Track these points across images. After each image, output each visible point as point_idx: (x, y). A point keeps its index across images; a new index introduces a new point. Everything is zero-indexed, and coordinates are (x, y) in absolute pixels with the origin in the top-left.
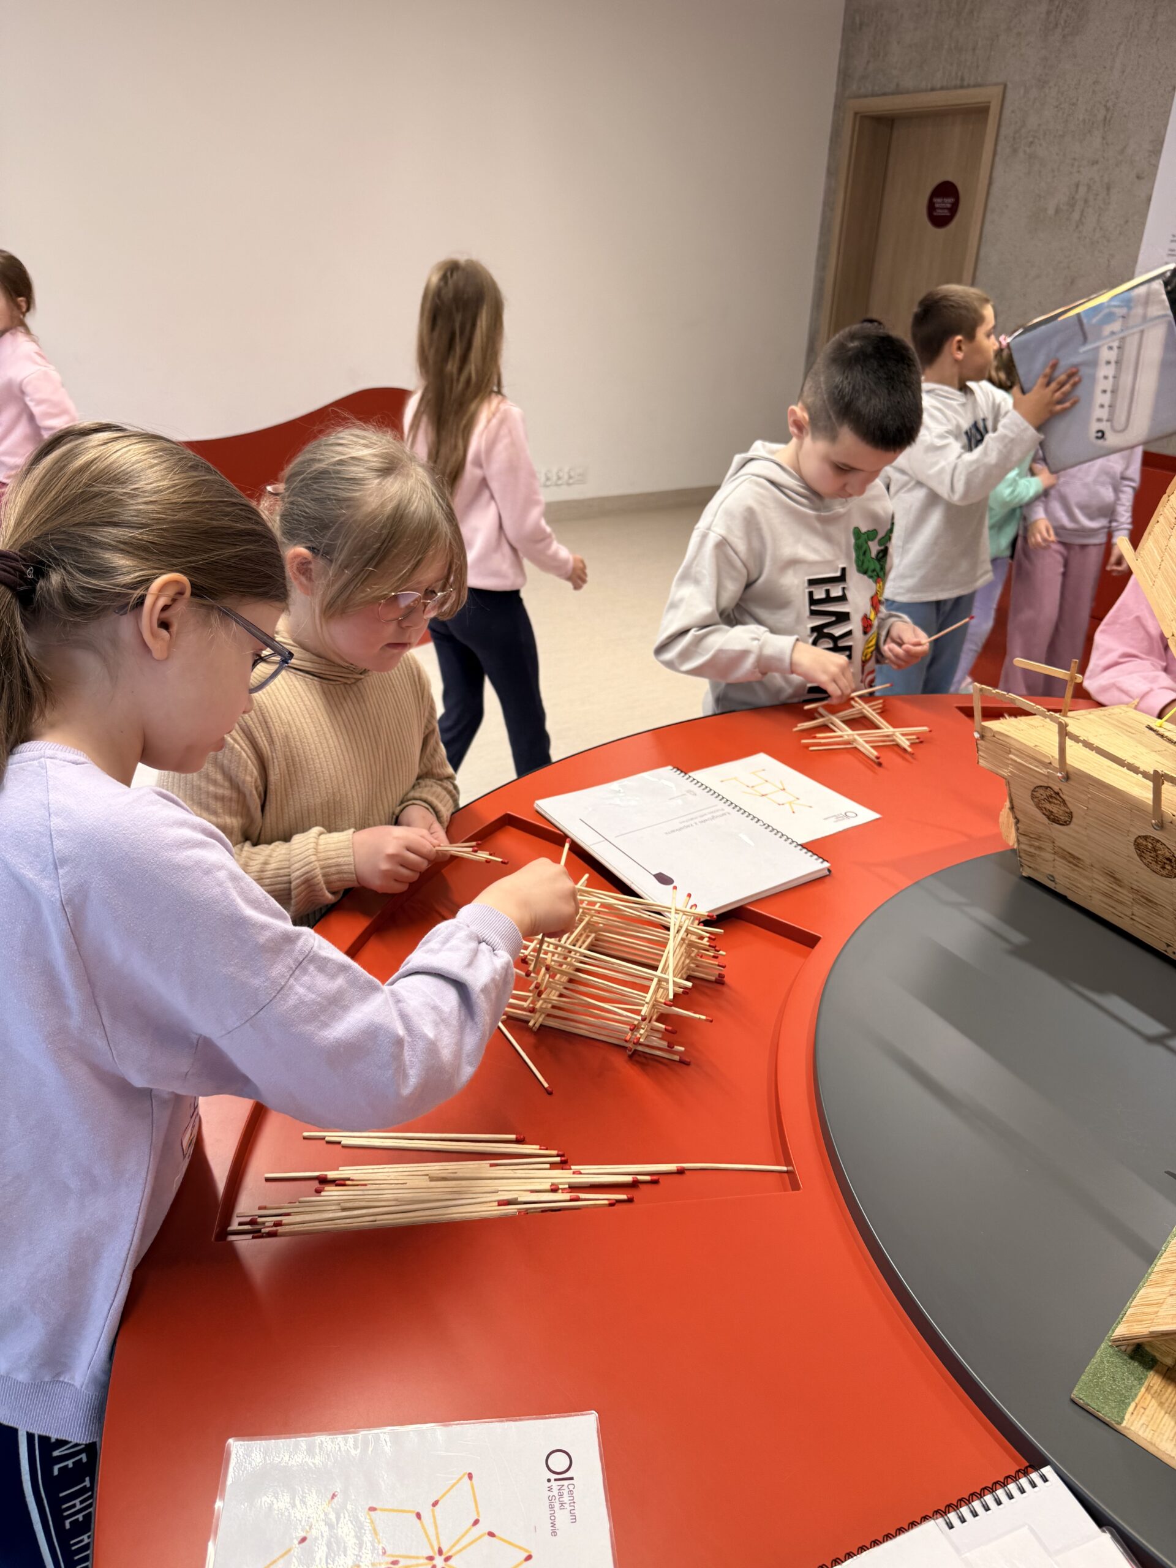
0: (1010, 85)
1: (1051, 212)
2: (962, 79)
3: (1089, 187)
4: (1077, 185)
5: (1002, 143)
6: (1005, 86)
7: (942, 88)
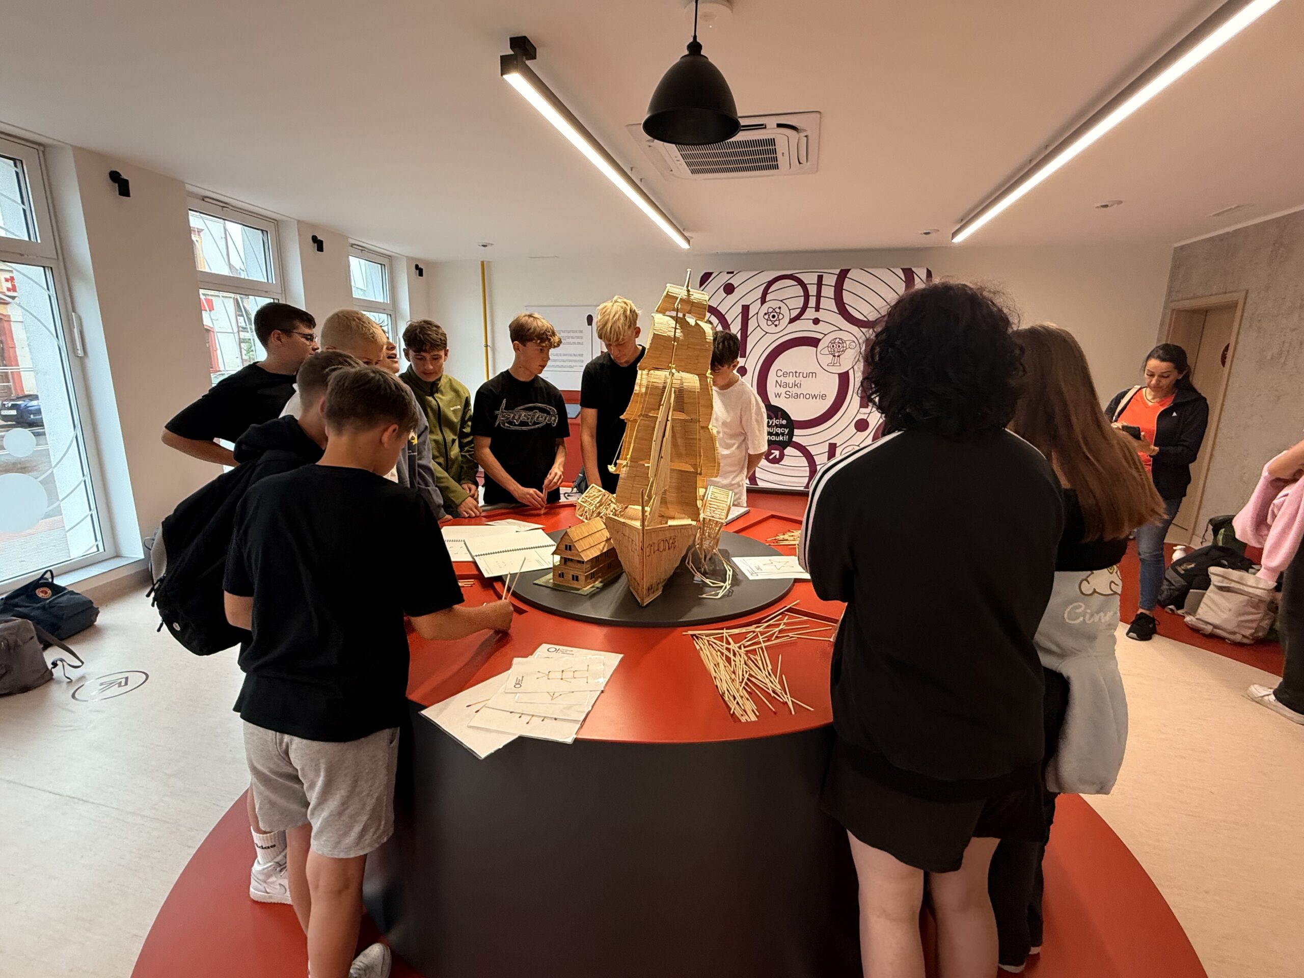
0: (1250, 291)
1: (1269, 358)
2: (1226, 289)
3: (1290, 344)
4: (1284, 342)
5: (1244, 321)
6: (1247, 292)
7: (1216, 294)
